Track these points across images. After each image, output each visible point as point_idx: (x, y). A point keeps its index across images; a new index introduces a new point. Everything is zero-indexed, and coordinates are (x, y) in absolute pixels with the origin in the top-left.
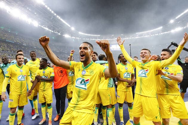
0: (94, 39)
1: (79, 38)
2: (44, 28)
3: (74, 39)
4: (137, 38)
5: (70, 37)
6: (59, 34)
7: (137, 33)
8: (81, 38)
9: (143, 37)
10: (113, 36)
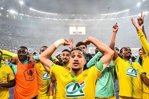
0: (49, 19)
1: (29, 16)
3: (23, 17)
4: (102, 20)
5: (17, 13)
6: (2, 8)
7: (101, 15)
8: (32, 16)
9: (108, 19)
10: (73, 16)
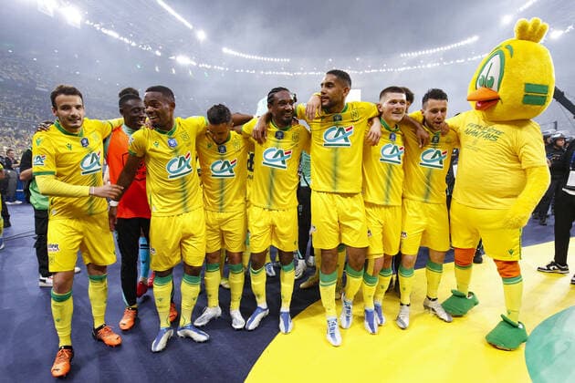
2: (105, 31)
6: (158, 53)
